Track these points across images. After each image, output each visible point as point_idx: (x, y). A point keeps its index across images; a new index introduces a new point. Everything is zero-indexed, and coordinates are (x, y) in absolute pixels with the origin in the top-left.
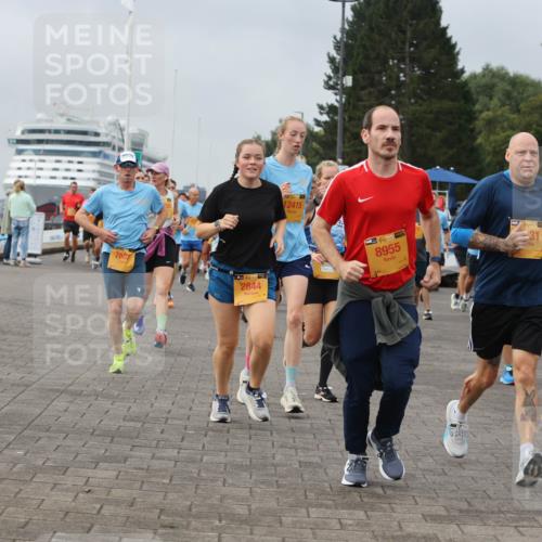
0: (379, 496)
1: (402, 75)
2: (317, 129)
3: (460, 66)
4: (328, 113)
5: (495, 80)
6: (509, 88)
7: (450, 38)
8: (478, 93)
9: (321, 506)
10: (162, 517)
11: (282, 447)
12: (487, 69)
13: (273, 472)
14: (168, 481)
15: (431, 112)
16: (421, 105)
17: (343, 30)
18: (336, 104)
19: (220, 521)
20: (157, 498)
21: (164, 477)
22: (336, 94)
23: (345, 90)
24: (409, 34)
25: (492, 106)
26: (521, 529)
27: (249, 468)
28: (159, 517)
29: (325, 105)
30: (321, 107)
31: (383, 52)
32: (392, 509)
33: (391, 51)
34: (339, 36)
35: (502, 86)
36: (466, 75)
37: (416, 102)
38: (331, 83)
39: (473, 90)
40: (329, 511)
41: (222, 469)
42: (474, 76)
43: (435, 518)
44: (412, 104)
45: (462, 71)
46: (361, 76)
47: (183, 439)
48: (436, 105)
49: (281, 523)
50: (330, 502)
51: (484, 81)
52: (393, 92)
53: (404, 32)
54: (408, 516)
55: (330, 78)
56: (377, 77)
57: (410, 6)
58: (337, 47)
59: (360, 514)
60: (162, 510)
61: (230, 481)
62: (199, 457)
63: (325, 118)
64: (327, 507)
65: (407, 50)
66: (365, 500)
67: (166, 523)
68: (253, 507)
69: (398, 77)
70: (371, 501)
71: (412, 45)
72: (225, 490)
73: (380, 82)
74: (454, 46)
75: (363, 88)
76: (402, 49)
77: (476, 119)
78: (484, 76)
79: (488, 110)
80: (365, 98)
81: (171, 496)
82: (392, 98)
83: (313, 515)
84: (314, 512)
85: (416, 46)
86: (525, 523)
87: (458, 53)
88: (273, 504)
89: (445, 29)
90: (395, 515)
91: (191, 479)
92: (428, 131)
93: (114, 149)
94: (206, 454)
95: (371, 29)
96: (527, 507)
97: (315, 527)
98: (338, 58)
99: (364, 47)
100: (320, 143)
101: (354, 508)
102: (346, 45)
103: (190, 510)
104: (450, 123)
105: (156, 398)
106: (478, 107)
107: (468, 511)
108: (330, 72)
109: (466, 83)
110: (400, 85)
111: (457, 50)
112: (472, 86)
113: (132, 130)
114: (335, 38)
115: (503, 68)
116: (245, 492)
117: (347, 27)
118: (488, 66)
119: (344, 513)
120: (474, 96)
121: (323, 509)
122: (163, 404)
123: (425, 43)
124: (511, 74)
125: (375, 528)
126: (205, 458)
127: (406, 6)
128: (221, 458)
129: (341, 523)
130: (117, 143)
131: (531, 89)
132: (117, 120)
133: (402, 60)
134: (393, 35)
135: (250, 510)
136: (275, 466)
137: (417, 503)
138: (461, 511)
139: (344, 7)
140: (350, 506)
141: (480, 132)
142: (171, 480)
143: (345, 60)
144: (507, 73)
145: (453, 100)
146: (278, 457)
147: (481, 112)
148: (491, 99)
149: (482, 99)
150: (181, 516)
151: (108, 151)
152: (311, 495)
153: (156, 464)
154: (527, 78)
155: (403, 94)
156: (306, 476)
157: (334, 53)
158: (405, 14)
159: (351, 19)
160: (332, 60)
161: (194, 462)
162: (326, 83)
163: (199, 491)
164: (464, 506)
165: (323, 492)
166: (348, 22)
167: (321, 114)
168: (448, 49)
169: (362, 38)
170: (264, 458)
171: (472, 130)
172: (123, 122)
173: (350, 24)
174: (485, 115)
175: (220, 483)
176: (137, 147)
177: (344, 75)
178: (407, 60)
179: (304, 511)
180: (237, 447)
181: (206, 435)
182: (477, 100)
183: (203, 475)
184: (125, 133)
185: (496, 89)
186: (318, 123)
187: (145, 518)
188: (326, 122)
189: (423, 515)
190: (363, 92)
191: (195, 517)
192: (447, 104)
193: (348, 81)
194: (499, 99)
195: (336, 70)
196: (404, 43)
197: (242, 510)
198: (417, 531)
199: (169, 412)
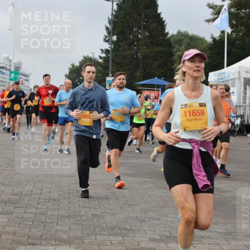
0: (128, 230)
1: (140, 35)
2: (100, 60)
3: (166, 31)
4: (105, 53)
5: (183, 38)
6: (189, 41)
7: (162, 18)
8: (175, 43)
9: (102, 235)
10: (29, 240)
11: (84, 207)
12: (179, 33)
13: (80, 219)
14: (31, 223)
15: (153, 52)
16: (148, 49)
17: (112, 14)
18: (109, 49)
19: (55, 242)
20: (26, 231)
21: (29, 221)
22: (109, 44)
23: (113, 42)
24: (143, 16)
25: (181, 50)
26: (194, 245)
27: (69, 217)
28: (27, 240)
29: (104, 49)
30: (102, 50)
31: (131, 25)
32: (135, 236)
33: (135, 24)
34: (110, 17)
35: (186, 40)
36: (169, 35)
37: (146, 48)
38: (107, 39)
39: (172, 42)
40: (105, 237)
41: (56, 218)
42: (173, 36)
43: (155, 240)
44: (144, 49)
45: (168, 33)
46: (120, 36)
47: (38, 204)
48: (156, 49)
49: (83, 242)
50: (106, 233)
51: (177, 38)
52: (135, 43)
53: (141, 15)
54: (142, 239)
55: (106, 37)
56: (128, 37)
57: (143, 3)
58: (110, 23)
59: (120, 238)
60: (29, 237)
61: (60, 223)
62: (46, 212)
63: (104, 55)
64: (104, 235)
65: (142, 24)
66: (122, 231)
67: (30, 243)
68: (71, 235)
69: (138, 36)
70: (125, 232)
71: (144, 21)
72: (58, 227)
73: (130, 39)
74: (164, 22)
75: (122, 41)
76: (140, 23)
77: (174, 55)
78: (178, 35)
79: (179, 51)
80: (122, 46)
81: (33, 230)
82: (135, 46)
83: (98, 239)
84: (99, 238)
85: (146, 22)
86: (197, 243)
87: (166, 25)
88: (80, 234)
89: (160, 14)
90: (136, 239)
91: (42, 222)
92: (152, 61)
93: (7, 70)
94: (49, 211)
95: (126, 14)
96: (198, 235)
97: (99, 244)
98: (110, 27)
99: (122, 22)
100: (101, 67)
101: (117, 236)
102: (114, 22)
103: (42, 236)
104: (162, 58)
105: (26, 185)
106: (175, 50)
107: (170, 237)
108: (106, 34)
109: (169, 39)
110: (138, 40)
111: (165, 23)
112: (172, 40)
113: (15, 61)
114: (109, 18)
115: (186, 32)
116: (67, 228)
117: (114, 13)
118: (179, 31)
119: (112, 238)
120: (173, 45)
121: (103, 236)
122: (29, 188)
123: (150, 21)
124: (190, 35)
125: (127, 244)
126: (48, 213)
127: (142, 4)
128: (56, 213)
129: (111, 243)
130: (8, 67)
131: (199, 41)
132: (9, 57)
133: (140, 28)
134: (136, 17)
135: (69, 237)
136: (81, 216)
137: (146, 233)
138: (166, 237)
139: (113, 4)
140: (115, 235)
141: (176, 62)
142: (33, 223)
143: (113, 29)
144: (188, 34)
145: (163, 47)
146: (82, 212)
147: (176, 52)
148: (181, 46)
149: (177, 46)
150: (38, 240)
151: (4, 71)
152: (97, 230)
153: (26, 215)
154: (198, 36)
155: (140, 45)
156: (95, 221)
157: (108, 25)
158: (141, 7)
159: (116, 9)
160: (107, 28)
161: (43, 214)
162: (105, 39)
163: (46, 228)
164: (168, 234)
165: (103, 228)
166: (115, 11)
167: (102, 53)
168: (161, 23)
169: (121, 19)
170: (76, 212)
171: (172, 61)
172: (11, 58)
173: (116, 11)
174: (178, 53)
175: (55, 224)
176: (17, 69)
177: (113, 35)
178: (142, 29)
179: (94, 237)
180: (63, 207)
181: (49, 202)
182: (174, 47)
183: (48, 220)
184: (12, 62)
185: (183, 41)
186: (101, 58)
187: (21, 240)
188: (104, 57)
189: (149, 239)
190: (122, 43)
191: (44, 240)
192: (160, 49)
193: (115, 38)
194: (185, 47)
195: (109, 33)
196: (140, 20)
197: (65, 237)
198: (146, 246)
199: (32, 191)
